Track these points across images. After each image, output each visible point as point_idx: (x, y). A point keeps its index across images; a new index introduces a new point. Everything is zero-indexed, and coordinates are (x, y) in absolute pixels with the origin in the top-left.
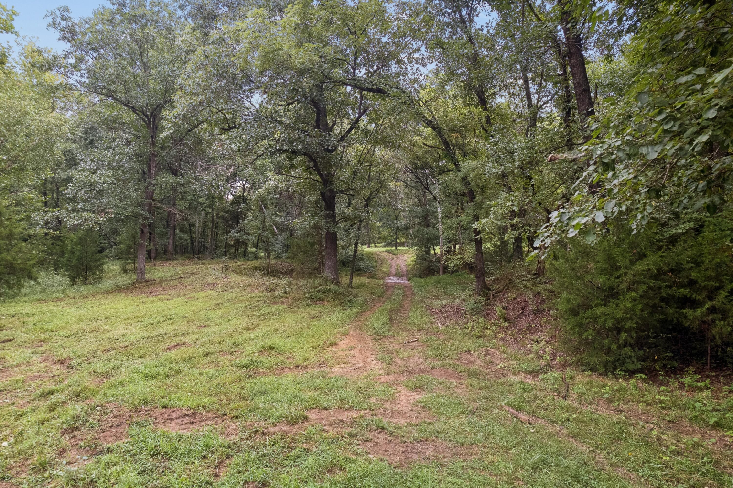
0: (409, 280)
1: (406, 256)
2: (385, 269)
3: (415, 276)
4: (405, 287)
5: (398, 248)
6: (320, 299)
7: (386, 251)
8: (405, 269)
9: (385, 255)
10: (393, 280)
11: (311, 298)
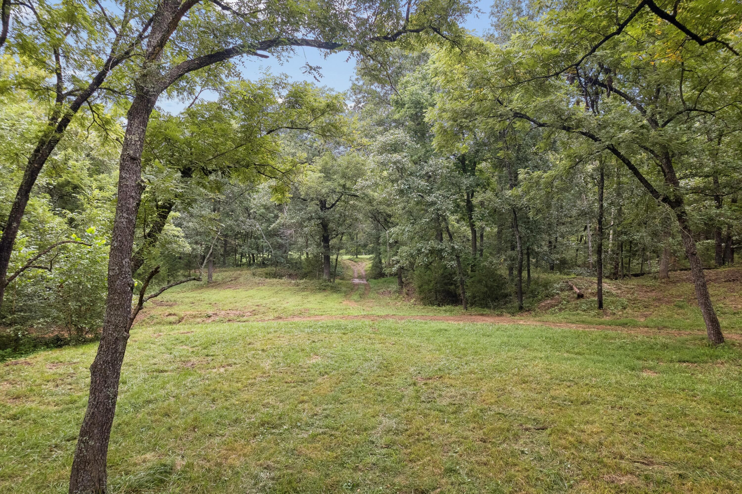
0: (367, 281)
1: (364, 264)
2: (350, 273)
3: (371, 278)
4: (365, 285)
5: (359, 256)
6: (324, 290)
7: (349, 259)
8: (364, 273)
9: (348, 263)
10: (357, 281)
11: (320, 289)
